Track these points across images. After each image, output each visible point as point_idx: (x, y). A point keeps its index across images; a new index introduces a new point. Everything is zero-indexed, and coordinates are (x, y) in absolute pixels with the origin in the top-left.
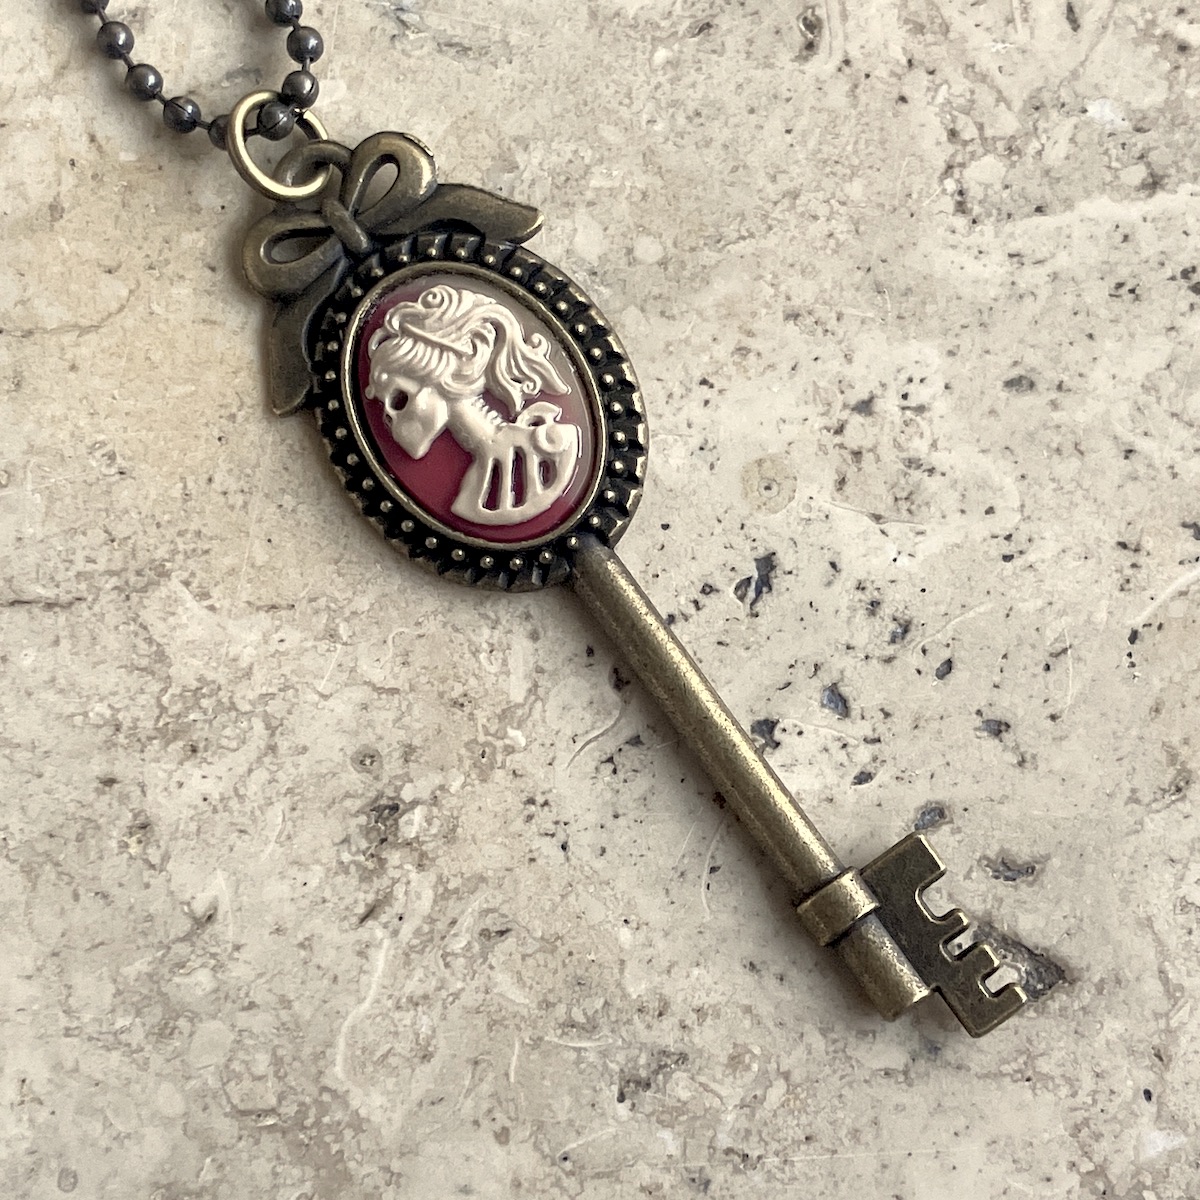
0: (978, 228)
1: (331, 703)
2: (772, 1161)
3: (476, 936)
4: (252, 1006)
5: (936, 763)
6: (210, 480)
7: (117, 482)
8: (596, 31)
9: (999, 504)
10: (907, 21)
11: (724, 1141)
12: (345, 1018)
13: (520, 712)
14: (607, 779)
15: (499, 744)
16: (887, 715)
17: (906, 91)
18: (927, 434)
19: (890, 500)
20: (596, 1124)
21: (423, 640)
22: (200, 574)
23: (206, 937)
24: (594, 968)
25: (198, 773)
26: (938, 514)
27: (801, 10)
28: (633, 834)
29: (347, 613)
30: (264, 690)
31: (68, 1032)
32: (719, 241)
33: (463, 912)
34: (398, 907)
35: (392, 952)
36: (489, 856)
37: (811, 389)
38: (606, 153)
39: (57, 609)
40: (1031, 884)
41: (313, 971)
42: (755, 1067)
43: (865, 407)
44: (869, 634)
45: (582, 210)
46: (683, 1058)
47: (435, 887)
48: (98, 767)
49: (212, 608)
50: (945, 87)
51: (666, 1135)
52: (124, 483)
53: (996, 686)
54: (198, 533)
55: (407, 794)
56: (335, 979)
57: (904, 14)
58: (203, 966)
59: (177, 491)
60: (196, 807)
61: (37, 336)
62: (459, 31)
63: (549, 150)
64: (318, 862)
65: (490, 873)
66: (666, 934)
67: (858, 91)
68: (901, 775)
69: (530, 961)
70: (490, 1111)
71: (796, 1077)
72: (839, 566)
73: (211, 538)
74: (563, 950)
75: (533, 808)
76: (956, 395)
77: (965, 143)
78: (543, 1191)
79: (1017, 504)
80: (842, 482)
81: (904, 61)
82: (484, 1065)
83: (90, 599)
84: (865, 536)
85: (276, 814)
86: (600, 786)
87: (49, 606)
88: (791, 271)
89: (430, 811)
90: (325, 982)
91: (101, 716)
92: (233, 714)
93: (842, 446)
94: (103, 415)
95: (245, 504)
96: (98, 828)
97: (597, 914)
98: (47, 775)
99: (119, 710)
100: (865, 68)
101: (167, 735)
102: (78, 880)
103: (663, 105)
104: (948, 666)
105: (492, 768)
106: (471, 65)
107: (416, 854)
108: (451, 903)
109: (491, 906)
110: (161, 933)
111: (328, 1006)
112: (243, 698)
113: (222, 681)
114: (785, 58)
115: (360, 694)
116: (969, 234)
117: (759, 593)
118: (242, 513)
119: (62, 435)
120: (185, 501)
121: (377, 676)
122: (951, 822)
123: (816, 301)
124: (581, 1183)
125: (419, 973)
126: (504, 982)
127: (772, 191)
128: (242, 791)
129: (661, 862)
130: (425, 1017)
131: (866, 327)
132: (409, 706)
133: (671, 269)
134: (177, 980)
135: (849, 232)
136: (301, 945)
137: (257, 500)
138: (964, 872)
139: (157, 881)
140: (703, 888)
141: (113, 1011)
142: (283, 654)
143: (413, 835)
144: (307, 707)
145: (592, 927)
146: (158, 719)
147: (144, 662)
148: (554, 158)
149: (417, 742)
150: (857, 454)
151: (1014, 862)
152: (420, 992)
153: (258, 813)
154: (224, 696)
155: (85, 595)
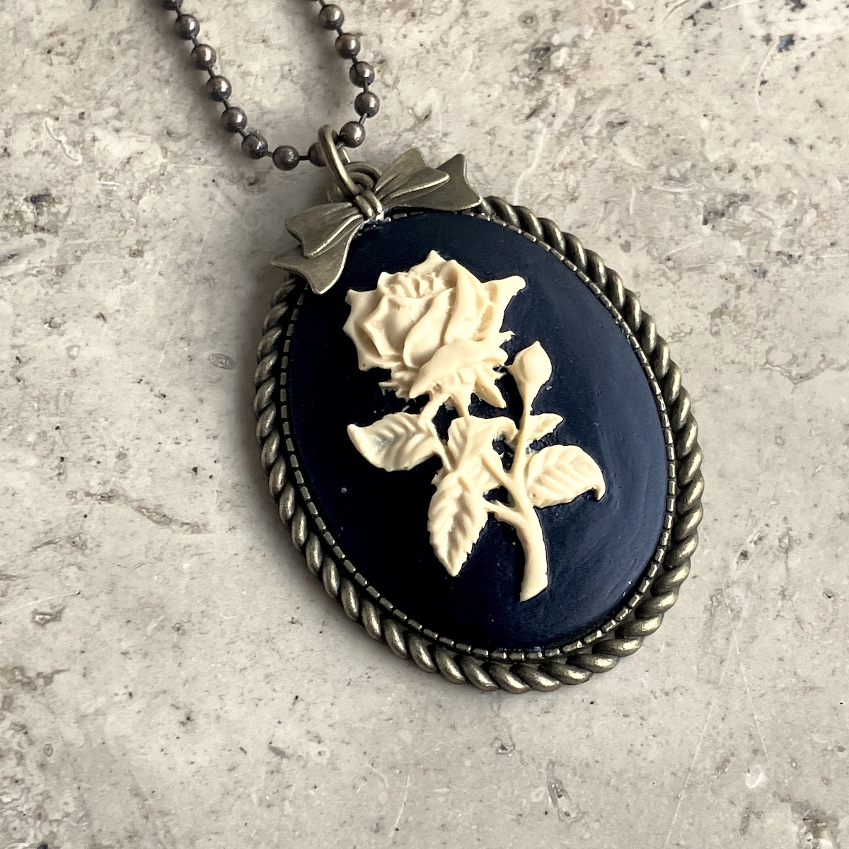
2: (809, 258)
3: (604, 126)
11: (775, 247)
12: (518, 176)
15: (617, 9)
20: (689, 238)
23: (424, 128)
24: (684, 144)
25: (416, 29)
33: (595, 111)
34: (551, 109)
35: (549, 136)
42: (795, 202)
46: (746, 198)
47: (576, 97)
51: (737, 244)
55: (556, 40)
60: (416, 50)
64: (497, 82)
65: (613, 88)
69: (641, 140)
70: (617, 232)
71: (823, 207)
74: (663, 134)
75: (640, 48)
78: (655, 279)
82: (613, 204)
85: (469, 54)
86: (685, 33)
105: (612, 23)
107: (562, 78)
109: (614, 107)
111: (507, 169)
124: (680, 274)
125: (567, 149)
126: (625, 154)
128: (445, 40)
130: (572, 175)
136: (488, 133)
143: (560, 65)
152: (567, 160)
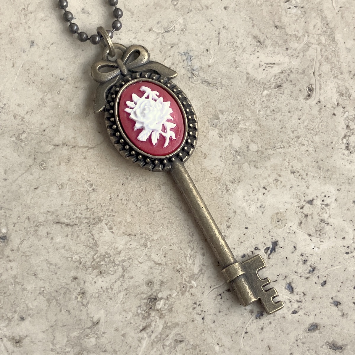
0: (351, 155)
1: (141, 265)
4: (105, 351)
5: (317, 311)
6: (118, 195)
7: (92, 192)
8: (247, 83)
9: (347, 237)
10: (338, 92)
13: (196, 276)
14: (219, 300)
16: (304, 294)
17: (335, 113)
18: (328, 213)
19: (314, 231)
21: (171, 251)
22: (111, 222)
26: (328, 237)
27: (308, 85)
28: (224, 318)
29: (151, 239)
30: (123, 259)
31: (52, 350)
32: (274, 148)
36: (181, 318)
37: (295, 194)
38: (245, 118)
39: (69, 226)
40: (341, 352)
41: (124, 344)
43: (311, 202)
44: (303, 269)
45: (236, 133)
48: (73, 274)
49: (112, 232)
50: (347, 113)
52: (94, 193)
53: (338, 291)
54: (112, 210)
56: (130, 347)
57: (338, 90)
58: (93, 337)
59: (108, 198)
61: (76, 148)
62: (208, 78)
63: (229, 115)
66: (229, 350)
67: (322, 110)
68: (307, 313)
72: (296, 248)
73: (116, 212)
76: (338, 202)
77: (351, 130)
79: (352, 237)
80: (301, 223)
81: (336, 104)
83: (79, 225)
84: (305, 240)
87: (67, 225)
88: (294, 159)
89: (166, 302)
90: (128, 347)
91: (77, 259)
92: (114, 264)
93: (302, 212)
94: (91, 173)
95: (127, 203)
96: (70, 291)
97: (210, 340)
98: (58, 274)
99: (82, 258)
100: (324, 104)
101: (94, 268)
102: (62, 306)
103: (264, 107)
104: (325, 283)
106: (210, 88)
108: (167, 330)
110: (83, 325)
112: (117, 260)
113: (112, 254)
114: (301, 98)
115: (150, 264)
116: (349, 156)
117: (271, 252)
118: (125, 206)
119: (79, 177)
120: (110, 200)
121: (156, 259)
122: (319, 330)
123: (300, 169)
127: (292, 136)
129: (231, 328)
131: (314, 179)
132: (164, 269)
133: (259, 154)
134: (85, 340)
135: (313, 150)
137: (130, 203)
138: (321, 346)
139: (84, 310)
140: (242, 337)
141: (66, 346)
142: (131, 249)
144: (135, 265)
145: (208, 344)
146: (92, 262)
147: (91, 245)
148: (230, 118)
149: (165, 280)
150: (306, 216)
151: (336, 345)
153: (116, 294)
154: (112, 258)
155: (78, 223)
